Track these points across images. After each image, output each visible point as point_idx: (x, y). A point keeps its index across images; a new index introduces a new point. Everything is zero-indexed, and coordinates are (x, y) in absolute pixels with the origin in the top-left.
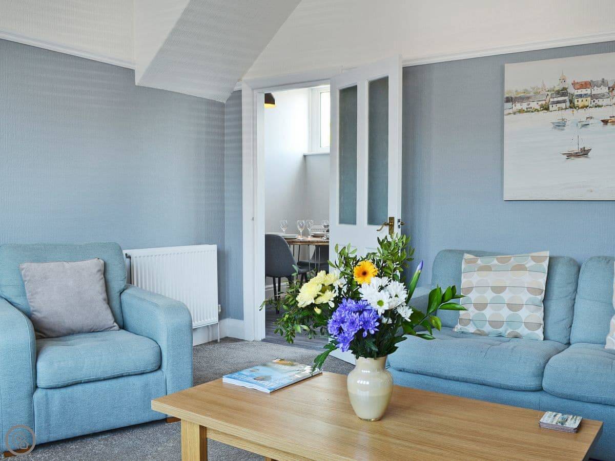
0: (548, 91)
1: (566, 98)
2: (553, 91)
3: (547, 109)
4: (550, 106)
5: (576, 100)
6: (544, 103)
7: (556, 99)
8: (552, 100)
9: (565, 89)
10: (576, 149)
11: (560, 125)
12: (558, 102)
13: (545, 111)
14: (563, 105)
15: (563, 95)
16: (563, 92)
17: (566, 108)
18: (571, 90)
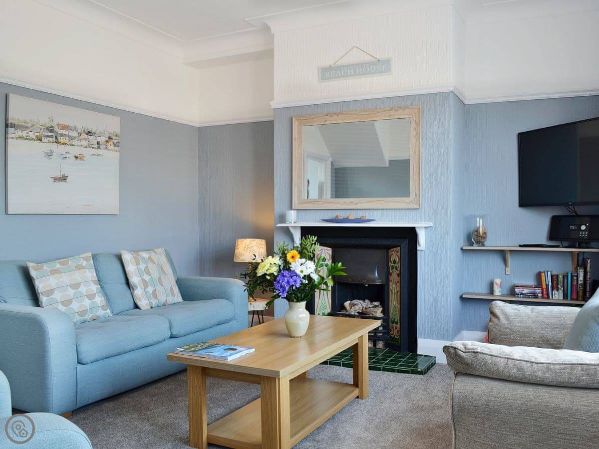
0: (41, 126)
1: (53, 134)
2: (45, 126)
3: (41, 140)
4: (43, 138)
5: (59, 138)
6: (38, 134)
7: (46, 134)
8: (44, 133)
9: (52, 127)
10: (59, 175)
11: (49, 155)
12: (48, 136)
13: (39, 141)
14: (51, 139)
15: (51, 131)
16: (51, 129)
17: (53, 143)
18: (56, 129)
